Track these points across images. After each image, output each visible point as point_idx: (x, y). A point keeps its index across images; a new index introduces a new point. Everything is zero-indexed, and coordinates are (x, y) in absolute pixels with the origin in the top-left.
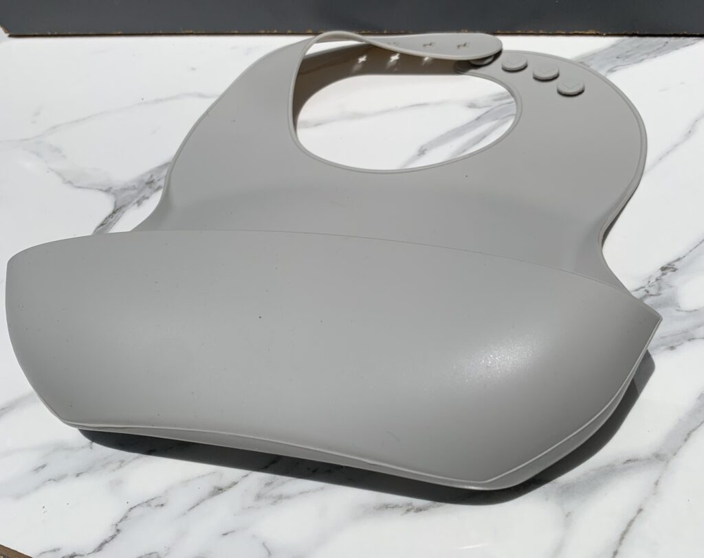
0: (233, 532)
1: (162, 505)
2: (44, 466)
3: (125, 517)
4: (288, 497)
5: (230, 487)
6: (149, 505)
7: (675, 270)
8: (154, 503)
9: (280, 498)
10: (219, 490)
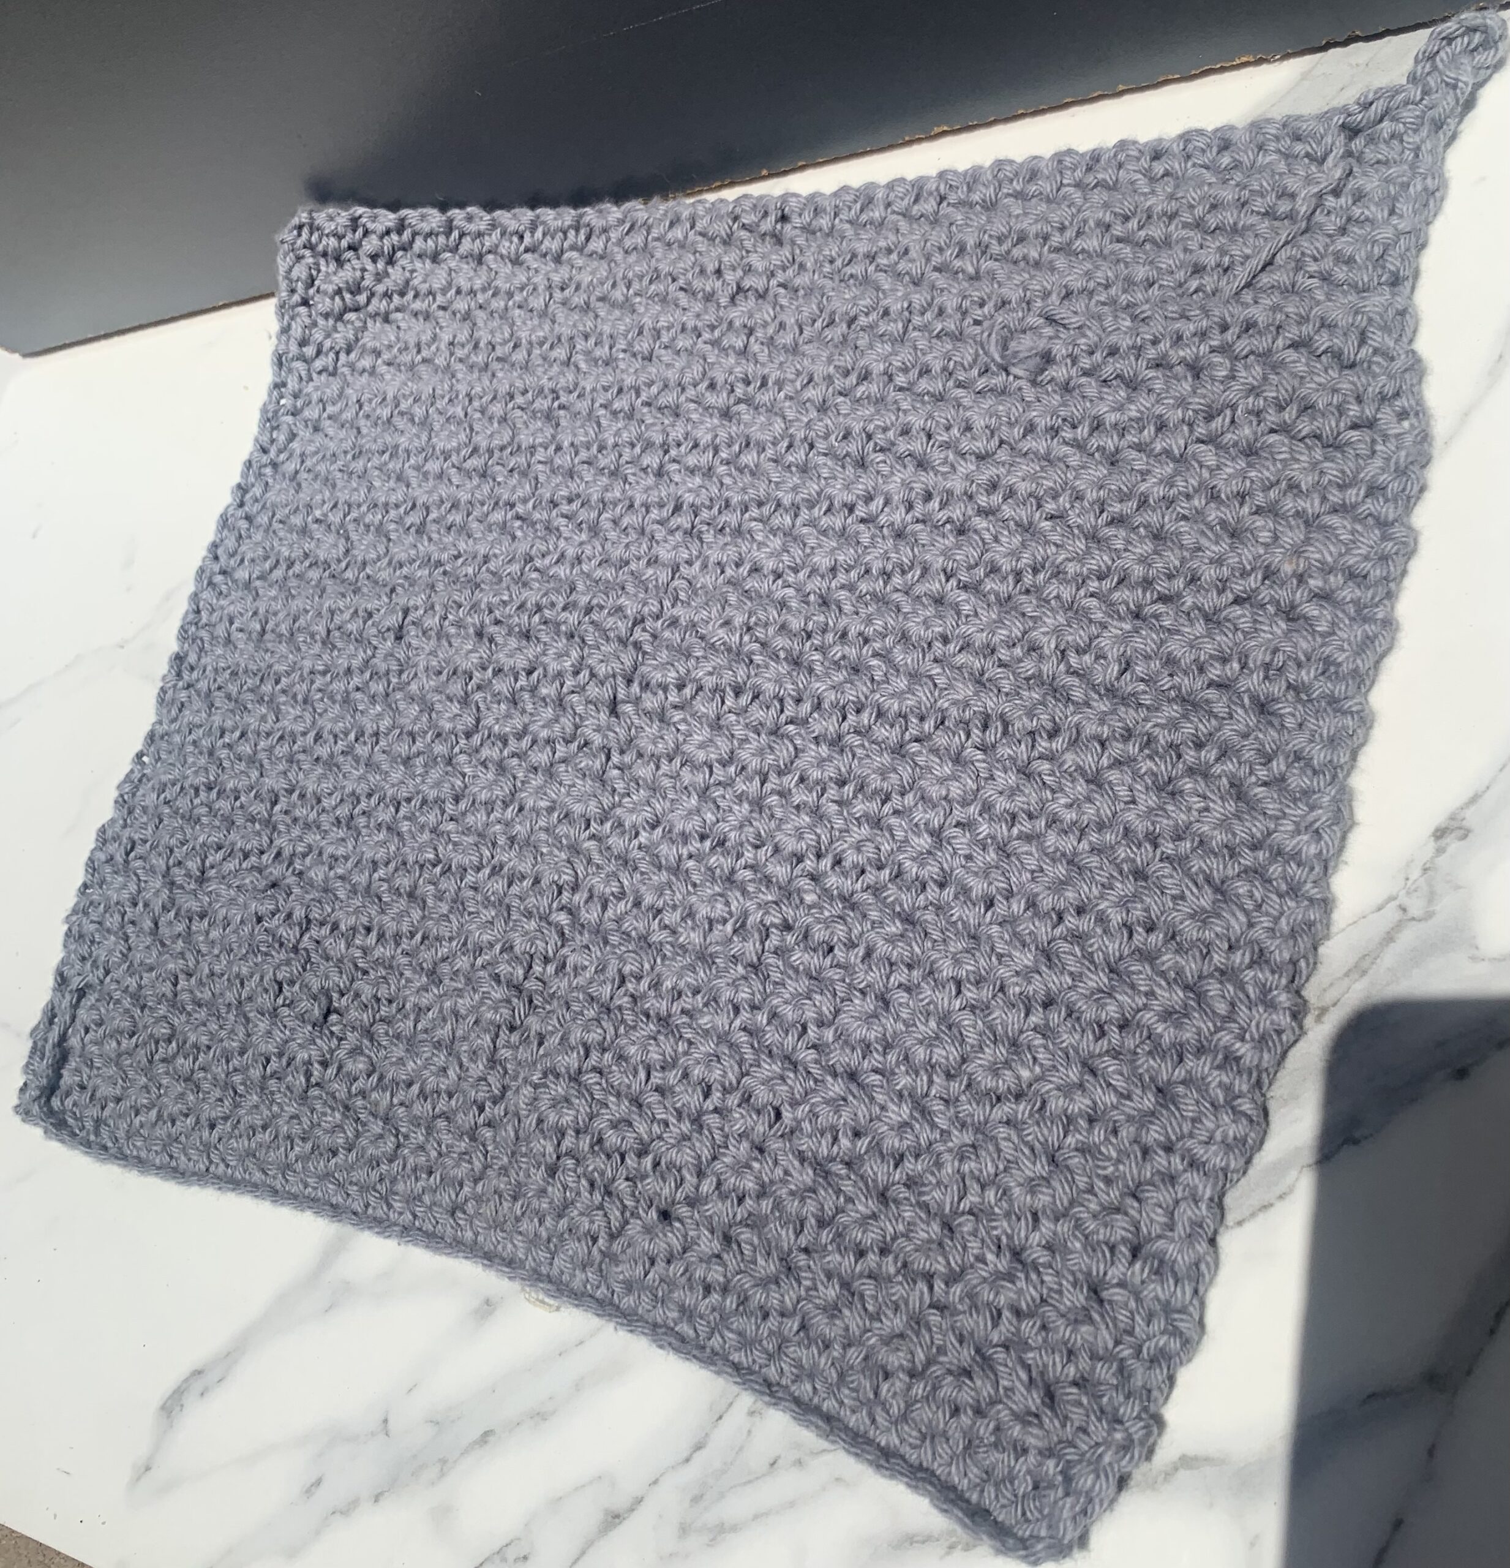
2: (318, 1482)
7: (1465, 834)
9: (721, 1531)
10: (614, 1519)
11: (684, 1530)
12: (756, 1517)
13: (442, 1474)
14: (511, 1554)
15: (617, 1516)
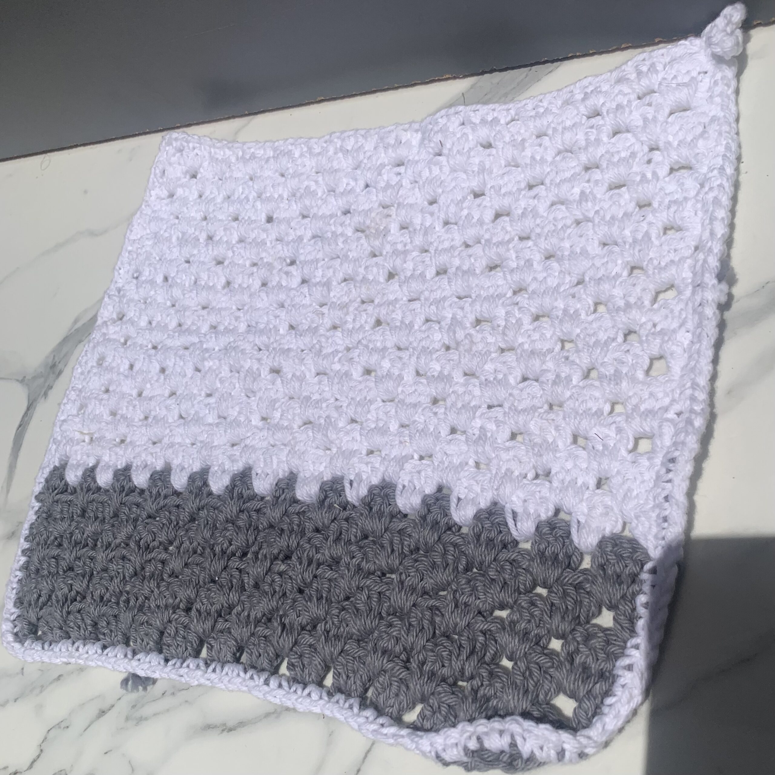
0: (111, 750)
1: (68, 727)
3: (45, 739)
4: (146, 719)
5: (109, 709)
6: (60, 727)
9: (141, 720)
10: (103, 713)
11: (127, 719)
12: (155, 715)
13: (41, 692)
14: (63, 725)
15: (103, 712)
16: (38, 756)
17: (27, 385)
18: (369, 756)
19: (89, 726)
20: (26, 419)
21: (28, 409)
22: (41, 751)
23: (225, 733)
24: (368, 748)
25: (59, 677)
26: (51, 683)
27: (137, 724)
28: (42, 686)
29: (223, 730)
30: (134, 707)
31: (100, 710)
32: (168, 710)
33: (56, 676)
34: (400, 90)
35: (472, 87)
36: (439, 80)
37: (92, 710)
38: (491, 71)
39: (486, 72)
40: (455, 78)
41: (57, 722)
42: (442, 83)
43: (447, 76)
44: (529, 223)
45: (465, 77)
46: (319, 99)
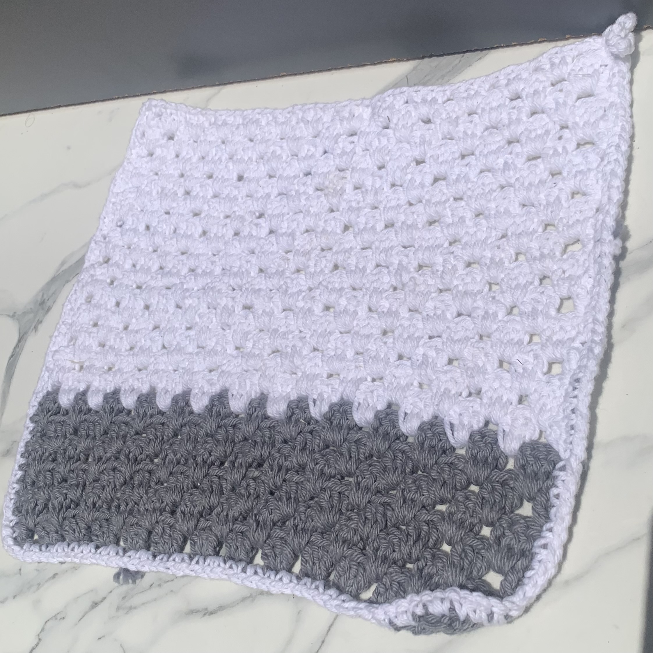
0: (104, 636)
1: (64, 618)
3: (43, 630)
4: (135, 608)
5: (102, 601)
6: (56, 619)
8: (59, 617)
16: (37, 645)
17: (17, 320)
18: (332, 629)
19: (84, 616)
20: (18, 350)
21: (19, 341)
22: (40, 639)
23: (207, 616)
24: (331, 622)
25: (55, 575)
26: (47, 581)
27: (127, 613)
28: (39, 584)
29: (205, 614)
30: (124, 598)
31: (93, 602)
32: (155, 600)
33: (51, 575)
34: (352, 69)
35: (415, 69)
36: (386, 62)
37: (86, 603)
38: (431, 56)
39: (427, 57)
40: (399, 61)
41: (54, 615)
42: (388, 65)
43: (393, 59)
44: (462, 186)
45: (408, 60)
46: (282, 74)
